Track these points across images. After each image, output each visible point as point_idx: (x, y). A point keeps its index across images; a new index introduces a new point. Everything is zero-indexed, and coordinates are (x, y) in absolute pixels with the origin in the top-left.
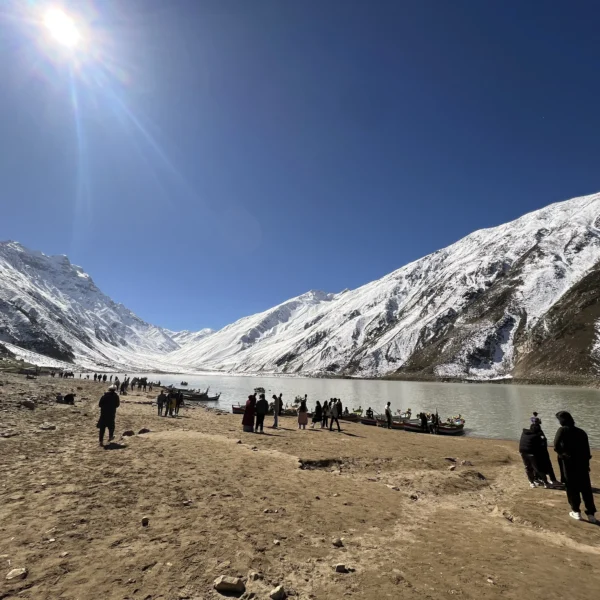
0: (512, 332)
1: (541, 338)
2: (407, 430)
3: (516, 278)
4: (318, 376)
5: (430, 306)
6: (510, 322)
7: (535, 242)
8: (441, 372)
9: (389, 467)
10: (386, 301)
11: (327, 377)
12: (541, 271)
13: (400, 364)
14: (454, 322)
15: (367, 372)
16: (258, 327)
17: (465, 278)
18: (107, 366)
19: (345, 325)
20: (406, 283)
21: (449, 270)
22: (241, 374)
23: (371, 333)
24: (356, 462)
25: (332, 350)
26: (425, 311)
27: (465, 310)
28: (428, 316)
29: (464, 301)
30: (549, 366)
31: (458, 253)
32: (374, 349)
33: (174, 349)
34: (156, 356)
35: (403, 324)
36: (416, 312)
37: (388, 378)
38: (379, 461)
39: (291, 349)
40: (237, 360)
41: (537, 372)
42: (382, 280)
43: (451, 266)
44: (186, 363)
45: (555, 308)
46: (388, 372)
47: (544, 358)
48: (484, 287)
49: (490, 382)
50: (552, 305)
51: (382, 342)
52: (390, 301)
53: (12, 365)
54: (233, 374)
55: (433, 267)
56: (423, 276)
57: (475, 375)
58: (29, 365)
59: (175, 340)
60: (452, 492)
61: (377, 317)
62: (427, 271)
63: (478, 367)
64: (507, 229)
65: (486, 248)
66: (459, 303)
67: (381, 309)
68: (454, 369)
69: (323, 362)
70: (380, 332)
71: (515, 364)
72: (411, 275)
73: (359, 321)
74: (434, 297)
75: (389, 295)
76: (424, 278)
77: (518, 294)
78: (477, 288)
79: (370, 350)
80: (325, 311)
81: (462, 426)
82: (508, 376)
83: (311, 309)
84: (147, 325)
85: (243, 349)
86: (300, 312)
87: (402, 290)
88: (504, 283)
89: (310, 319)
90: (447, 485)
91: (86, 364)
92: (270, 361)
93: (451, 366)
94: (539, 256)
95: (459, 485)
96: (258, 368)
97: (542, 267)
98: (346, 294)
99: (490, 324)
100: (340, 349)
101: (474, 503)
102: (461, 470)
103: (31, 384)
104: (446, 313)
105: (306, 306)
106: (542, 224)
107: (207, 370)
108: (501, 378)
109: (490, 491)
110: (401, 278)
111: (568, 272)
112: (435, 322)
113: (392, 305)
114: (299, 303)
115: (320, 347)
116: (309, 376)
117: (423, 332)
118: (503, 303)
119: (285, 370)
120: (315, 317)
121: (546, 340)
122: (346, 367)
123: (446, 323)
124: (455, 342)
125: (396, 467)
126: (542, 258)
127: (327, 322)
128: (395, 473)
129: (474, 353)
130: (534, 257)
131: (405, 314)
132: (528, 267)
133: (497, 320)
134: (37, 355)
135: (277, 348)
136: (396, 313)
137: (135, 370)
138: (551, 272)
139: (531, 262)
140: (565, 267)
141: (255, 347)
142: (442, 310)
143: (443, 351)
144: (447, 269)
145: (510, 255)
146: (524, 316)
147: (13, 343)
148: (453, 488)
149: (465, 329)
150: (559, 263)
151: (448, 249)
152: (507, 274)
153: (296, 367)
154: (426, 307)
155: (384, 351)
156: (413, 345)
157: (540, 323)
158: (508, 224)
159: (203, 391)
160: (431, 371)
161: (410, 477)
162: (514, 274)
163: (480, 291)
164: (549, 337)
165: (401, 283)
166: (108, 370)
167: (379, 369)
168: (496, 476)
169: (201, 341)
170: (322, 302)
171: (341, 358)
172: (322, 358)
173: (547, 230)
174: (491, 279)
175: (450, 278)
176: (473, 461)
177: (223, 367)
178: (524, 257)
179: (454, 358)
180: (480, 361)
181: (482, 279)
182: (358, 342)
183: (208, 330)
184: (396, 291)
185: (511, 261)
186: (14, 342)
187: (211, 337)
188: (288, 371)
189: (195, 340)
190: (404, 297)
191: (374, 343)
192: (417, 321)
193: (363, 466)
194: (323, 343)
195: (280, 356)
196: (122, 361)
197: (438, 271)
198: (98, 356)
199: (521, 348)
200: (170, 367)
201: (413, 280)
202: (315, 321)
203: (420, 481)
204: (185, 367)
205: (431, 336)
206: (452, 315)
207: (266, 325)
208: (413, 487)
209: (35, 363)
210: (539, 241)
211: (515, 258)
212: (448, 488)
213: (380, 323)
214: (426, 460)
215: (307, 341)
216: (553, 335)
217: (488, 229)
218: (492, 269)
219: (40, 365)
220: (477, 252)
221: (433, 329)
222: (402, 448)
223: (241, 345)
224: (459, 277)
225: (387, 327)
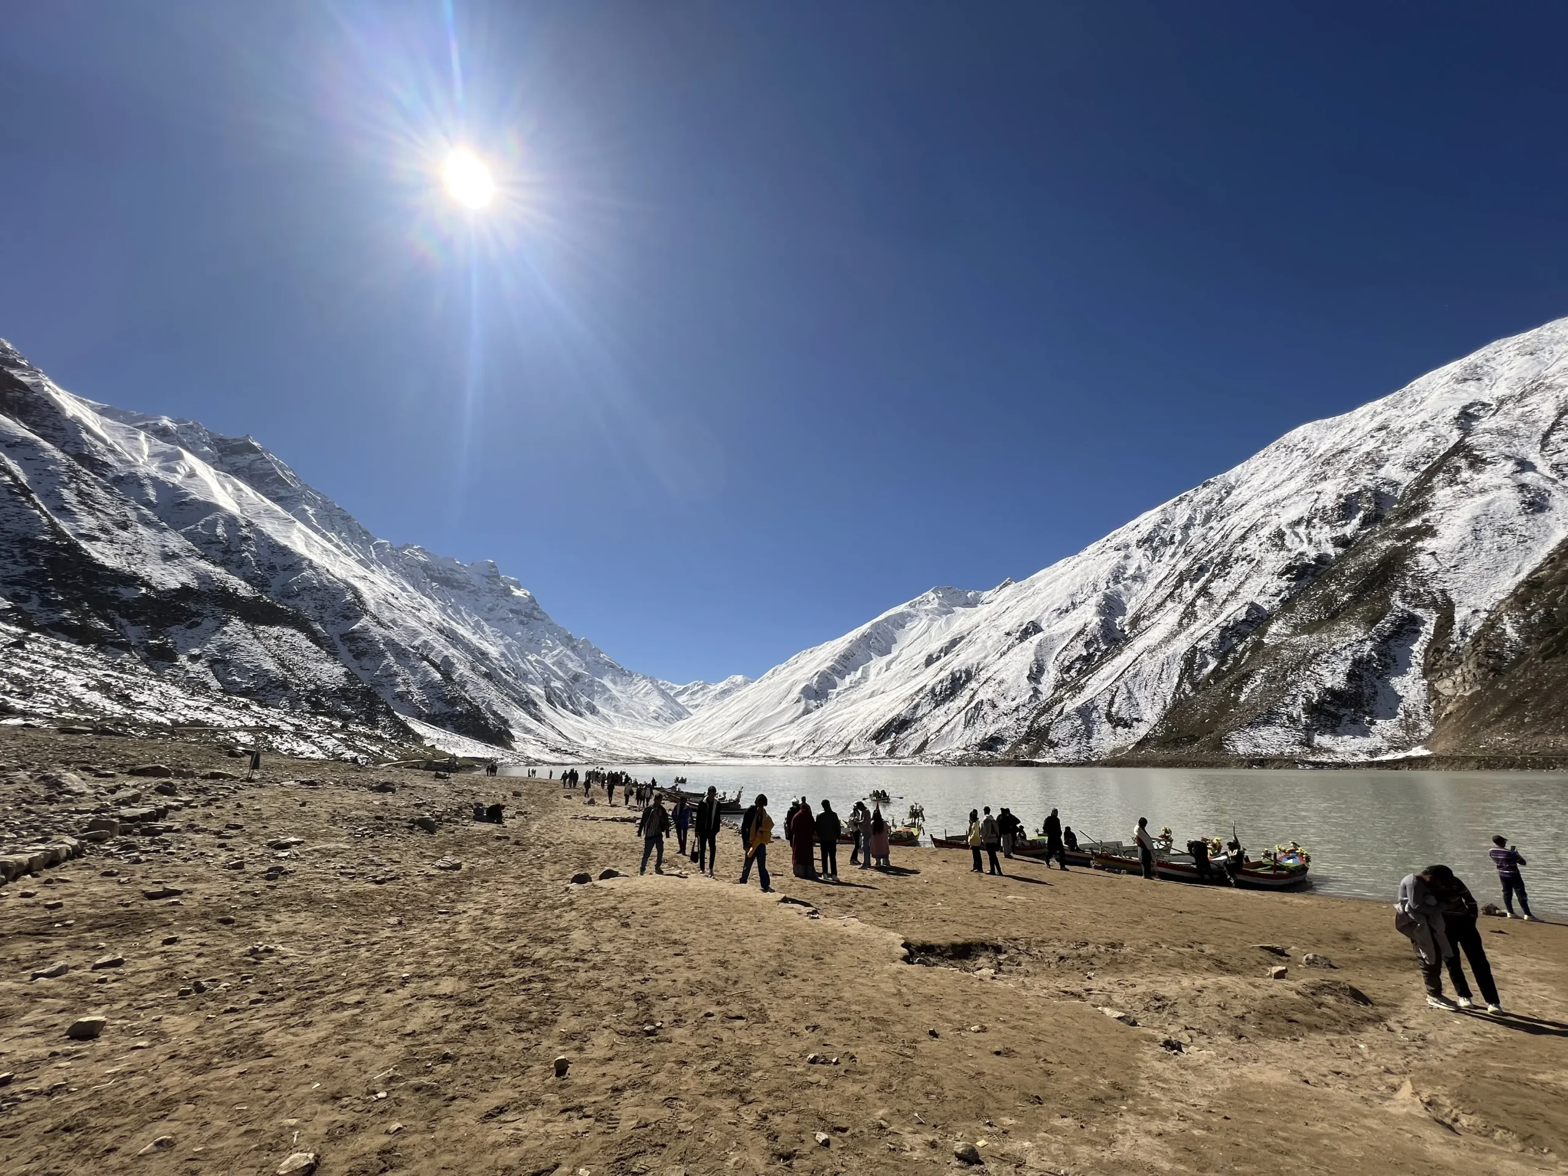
0: (1418, 648)
1: (1500, 657)
2: (1164, 877)
3: (1413, 524)
4: (961, 762)
5: (1200, 602)
6: (1409, 626)
7: (1455, 436)
8: (1241, 744)
9: (1115, 965)
10: (1096, 599)
11: (982, 763)
12: (1480, 500)
13: (1142, 730)
14: (1263, 633)
15: (1067, 752)
16: (833, 668)
17: (1280, 535)
18: (566, 752)
19: (1010, 654)
20: (1138, 558)
21: (1237, 521)
22: (806, 762)
23: (1069, 669)
24: (1035, 951)
25: (986, 708)
26: (1190, 614)
27: (1288, 605)
28: (1199, 623)
29: (1284, 584)
30: (1532, 724)
31: (1255, 482)
32: (1080, 701)
33: (680, 716)
34: (649, 732)
35: (1139, 644)
36: (1171, 617)
37: (1116, 761)
38: (1091, 948)
39: (901, 709)
40: (796, 734)
41: (1501, 739)
42: (1084, 554)
43: (1244, 512)
44: (703, 743)
45: (1532, 585)
46: (1115, 751)
47: (1516, 705)
48: (1331, 550)
49: (1370, 765)
50: (1522, 576)
51: (1096, 685)
52: (1107, 597)
53: (418, 756)
54: (790, 761)
55: (1199, 518)
56: (1178, 537)
57: (1329, 751)
58: (443, 754)
59: (680, 700)
60: (1279, 1035)
61: (1081, 633)
62: (1186, 527)
63: (1335, 733)
64: (1375, 414)
65: (1327, 463)
66: (1273, 590)
67: (1088, 616)
68: (1275, 739)
69: (968, 732)
70: (1089, 664)
71: (1435, 721)
72: (1149, 540)
73: (1040, 645)
74: (1209, 581)
75: (1102, 586)
76: (1181, 543)
77: (1424, 559)
78: (1313, 553)
79: (1071, 705)
80: (965, 628)
81: (1304, 869)
82: (1418, 751)
83: (936, 624)
84: (631, 675)
85: (807, 711)
86: (914, 634)
87: (1130, 572)
88: (1383, 538)
89: (934, 647)
90: (1267, 1014)
91: (532, 750)
92: (860, 734)
93: (1265, 732)
94: (1471, 466)
95: (1298, 1016)
96: (839, 749)
97: (1482, 491)
98: (1008, 591)
99: (1357, 633)
100: (1003, 705)
101: (1344, 1066)
102: (1304, 979)
103: (440, 787)
104: (1242, 615)
105: (925, 622)
106: (1471, 393)
107: (743, 756)
108: (1401, 755)
109: (1389, 1037)
110: (1127, 546)
111: (1558, 495)
112: (1215, 635)
113: (1111, 606)
114: (909, 615)
115: (961, 701)
116: (942, 762)
117: (1191, 660)
118: (1385, 582)
119: (892, 751)
120: (945, 641)
121: (1515, 664)
122: (1020, 742)
123: (1242, 637)
124: (1270, 679)
125: (1133, 964)
126: (1479, 471)
127: (971, 649)
128: (1131, 978)
129: (1322, 702)
130: (1458, 469)
131: (1144, 624)
132: (1442, 495)
133: (1374, 622)
134: (456, 737)
135: (873, 707)
136: (1122, 622)
137: (615, 758)
138: (1509, 500)
139: (1452, 482)
140: (1548, 486)
141: (828, 707)
142: (1230, 608)
143: (1242, 698)
144: (1234, 519)
145: (1392, 471)
146: (1446, 610)
147: (419, 718)
148: (1283, 1025)
149: (1294, 648)
150: (1528, 477)
151: (1231, 475)
152: (1389, 515)
153: (915, 744)
154: (1192, 604)
155: (1102, 705)
156: (1168, 689)
157: (1491, 624)
158: (1378, 404)
159: (731, 796)
160: (1218, 745)
161: (1169, 989)
162: (1407, 515)
163: (1321, 559)
164: (1522, 655)
165: (1127, 557)
166: (569, 759)
167: (1093, 742)
168: (1403, 997)
169: (727, 700)
170: (959, 610)
171: (1007, 722)
172: (967, 724)
173: (1484, 405)
174: (1349, 530)
175: (1243, 538)
176: (1336, 956)
177: (770, 748)
178: (1431, 473)
179: (1270, 712)
180: (1338, 718)
181: (1324, 533)
182: (1040, 687)
183: (739, 678)
184: (1117, 576)
185: (1395, 485)
186: (419, 716)
187: (745, 690)
188: (898, 754)
189: (715, 698)
190: (1137, 586)
191: (1078, 689)
192: (1174, 635)
193: (1053, 959)
194: (967, 693)
195: (879, 725)
196: (591, 743)
197: (1213, 523)
198: (551, 735)
199: (1448, 683)
200: (674, 752)
201: (1155, 550)
202: (946, 650)
203: (1192, 1001)
204: (700, 751)
205: (1211, 667)
206: (1257, 619)
207: (847, 663)
208: (1175, 1015)
209: (452, 751)
210: (1467, 431)
211: (1408, 478)
212: (1268, 1023)
213: (1087, 645)
214: (1208, 949)
215: (933, 689)
216: (1532, 649)
217: (1328, 421)
218: (1347, 508)
219: (460, 754)
220: (1307, 472)
221: (1214, 653)
222: (1150, 920)
223: (802, 706)
224: (1265, 532)
225: (1106, 653)
